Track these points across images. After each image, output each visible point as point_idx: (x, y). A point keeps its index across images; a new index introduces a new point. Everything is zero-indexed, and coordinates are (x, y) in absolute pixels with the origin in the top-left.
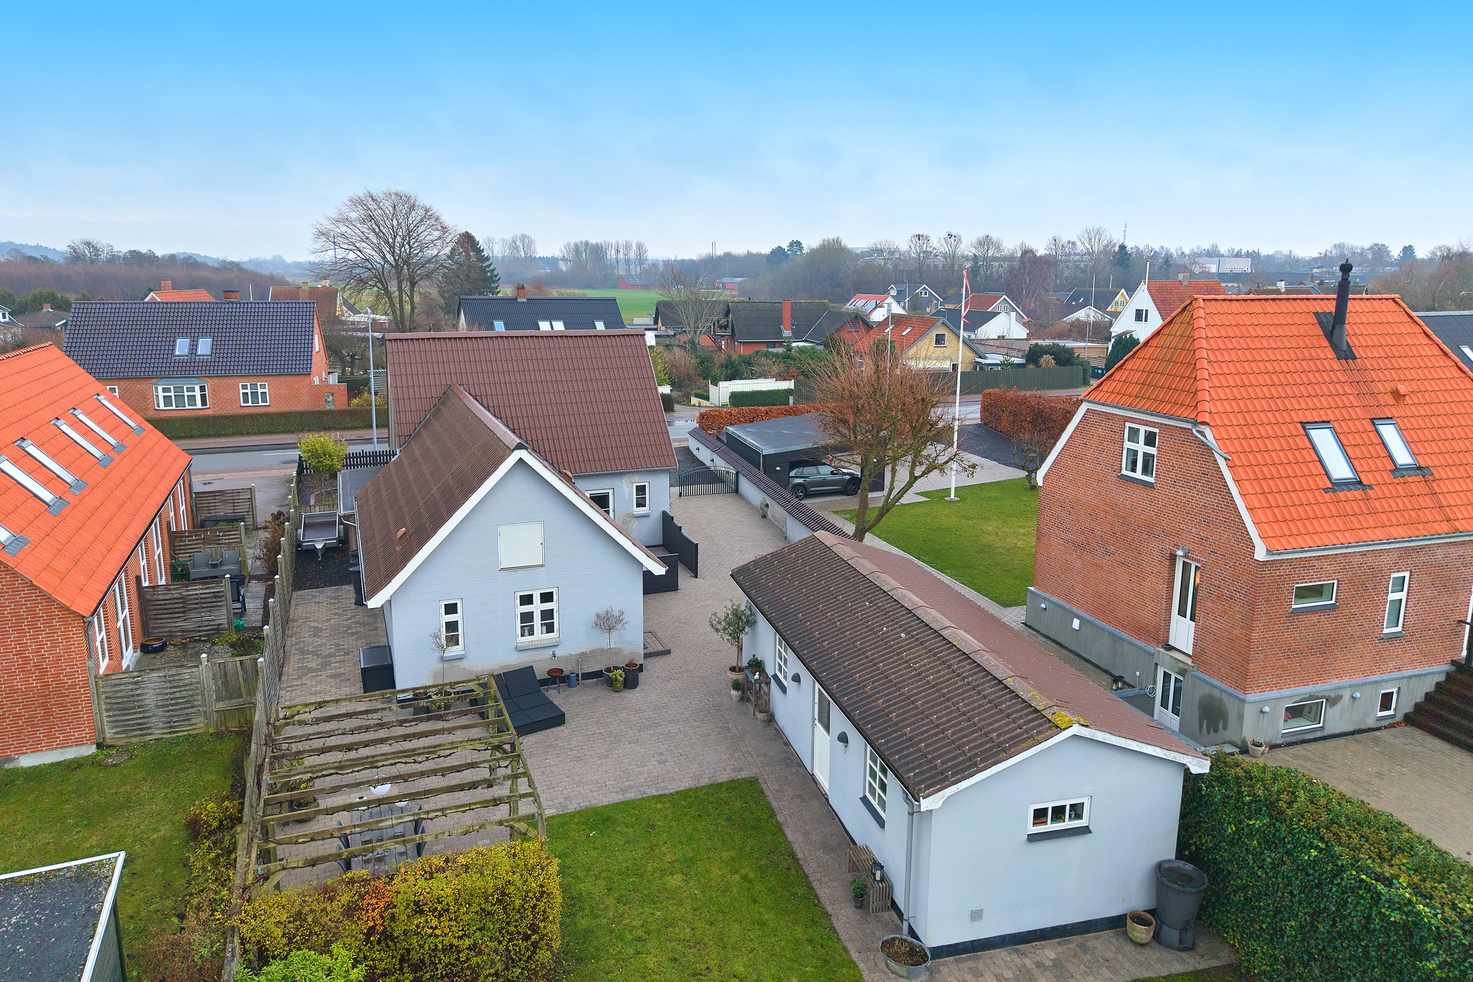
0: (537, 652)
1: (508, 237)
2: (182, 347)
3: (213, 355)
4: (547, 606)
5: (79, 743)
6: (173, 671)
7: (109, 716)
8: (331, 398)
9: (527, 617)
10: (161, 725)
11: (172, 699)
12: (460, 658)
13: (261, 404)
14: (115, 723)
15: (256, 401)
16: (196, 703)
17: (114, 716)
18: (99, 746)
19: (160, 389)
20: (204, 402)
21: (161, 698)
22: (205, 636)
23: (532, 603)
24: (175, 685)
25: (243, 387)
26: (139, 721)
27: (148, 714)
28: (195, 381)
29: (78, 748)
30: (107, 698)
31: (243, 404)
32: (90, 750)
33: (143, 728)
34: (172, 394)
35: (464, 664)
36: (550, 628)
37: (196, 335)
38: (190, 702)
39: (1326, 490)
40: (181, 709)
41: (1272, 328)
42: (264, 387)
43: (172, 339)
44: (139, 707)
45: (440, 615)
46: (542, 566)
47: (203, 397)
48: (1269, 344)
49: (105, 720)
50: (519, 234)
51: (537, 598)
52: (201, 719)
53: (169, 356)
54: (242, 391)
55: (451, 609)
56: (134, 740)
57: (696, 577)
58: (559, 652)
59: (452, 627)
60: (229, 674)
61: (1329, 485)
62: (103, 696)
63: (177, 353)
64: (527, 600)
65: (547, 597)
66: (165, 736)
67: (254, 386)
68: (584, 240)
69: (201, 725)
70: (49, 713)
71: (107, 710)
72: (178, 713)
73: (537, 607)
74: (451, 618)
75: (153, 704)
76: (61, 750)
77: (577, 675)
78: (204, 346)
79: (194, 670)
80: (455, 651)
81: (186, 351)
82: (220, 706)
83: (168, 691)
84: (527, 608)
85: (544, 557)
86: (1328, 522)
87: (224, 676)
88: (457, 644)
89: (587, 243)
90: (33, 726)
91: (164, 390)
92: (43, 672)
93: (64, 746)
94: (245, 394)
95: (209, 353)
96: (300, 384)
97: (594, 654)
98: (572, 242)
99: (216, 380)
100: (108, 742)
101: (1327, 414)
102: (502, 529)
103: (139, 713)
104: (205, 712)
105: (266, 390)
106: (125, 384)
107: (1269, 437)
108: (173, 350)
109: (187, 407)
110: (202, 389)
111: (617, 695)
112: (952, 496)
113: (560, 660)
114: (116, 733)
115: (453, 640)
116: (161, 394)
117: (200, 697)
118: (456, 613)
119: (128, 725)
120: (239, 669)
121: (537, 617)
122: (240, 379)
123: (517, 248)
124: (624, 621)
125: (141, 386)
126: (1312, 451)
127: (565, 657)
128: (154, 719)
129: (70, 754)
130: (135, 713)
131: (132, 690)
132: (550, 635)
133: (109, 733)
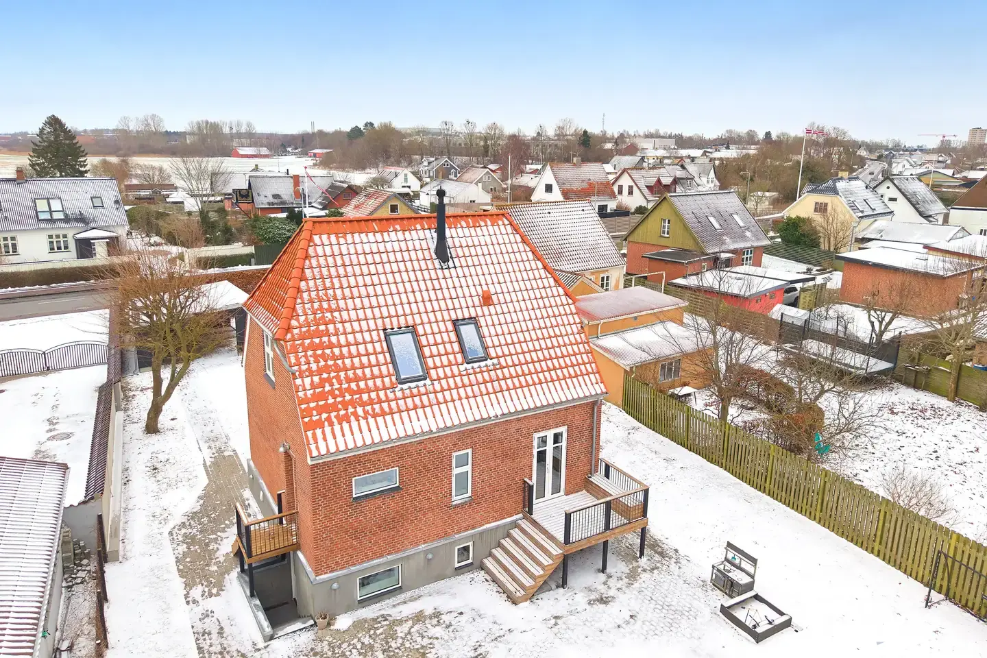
1: (141, 117)
39: (392, 389)
89: (207, 122)
98: (195, 121)
123: (148, 125)
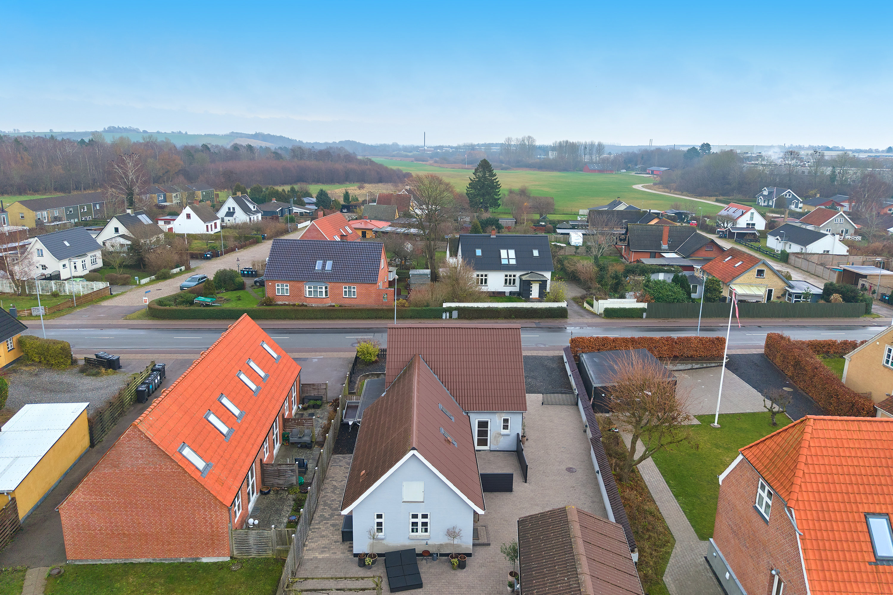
0: (418, 541)
2: (319, 265)
3: (333, 270)
4: (425, 520)
5: (224, 555)
6: (261, 531)
7: (236, 546)
8: (386, 296)
9: (415, 524)
10: (255, 552)
11: (260, 542)
12: (383, 539)
13: (352, 297)
14: (238, 549)
15: (350, 295)
16: (269, 545)
17: (237, 546)
18: (231, 558)
19: (307, 287)
20: (326, 295)
21: (255, 541)
22: (286, 487)
23: (417, 518)
24: (261, 537)
25: (345, 288)
26: (247, 550)
27: (250, 547)
28: (323, 284)
29: (223, 557)
30: (235, 539)
31: (344, 296)
32: (228, 559)
33: (248, 552)
34: (312, 290)
35: (384, 542)
36: (426, 531)
37: (326, 259)
38: (266, 544)
39: (870, 563)
40: (263, 547)
41: (862, 442)
42: (355, 289)
43: (315, 261)
44: (247, 544)
45: (374, 519)
46: (423, 502)
47: (326, 292)
48: (856, 453)
49: (234, 547)
50: (527, 136)
51: (420, 516)
52: (271, 552)
53: (313, 270)
54: (344, 290)
55: (379, 516)
56: (245, 557)
57: (526, 482)
58: (429, 542)
59: (379, 524)
60: (282, 535)
61: (873, 560)
62: (234, 538)
63: (316, 268)
64: (415, 516)
65: (425, 516)
66: (256, 557)
67: (350, 288)
68: (565, 140)
69: (271, 554)
70: (213, 543)
71: (235, 544)
72: (262, 548)
73: (420, 520)
74: (379, 520)
75: (253, 543)
76: (217, 557)
77: (437, 554)
78: (329, 265)
79: (269, 531)
80: (381, 535)
81: (320, 268)
82: (278, 547)
83: (258, 539)
84: (415, 520)
85: (424, 498)
86: (864, 586)
87: (280, 535)
88: (382, 532)
89: (567, 142)
90: (208, 547)
91: (309, 288)
92: (212, 526)
93: (218, 556)
94: (345, 291)
95: (330, 269)
96: (372, 288)
97: (447, 545)
99: (333, 284)
100: (235, 556)
101: (887, 509)
102: (404, 483)
103: (247, 546)
104: (272, 549)
105: (355, 290)
106: (292, 283)
107: (837, 521)
108: (315, 267)
109: (319, 297)
110: (326, 288)
111: (453, 572)
112: (716, 424)
113: (430, 546)
114: (238, 553)
115: (380, 530)
116: (308, 290)
117: (271, 543)
118: (382, 518)
119: (243, 551)
120: (287, 534)
121: (420, 525)
122: (344, 284)
124: (461, 536)
125: (300, 285)
126: (867, 535)
127: (432, 545)
128: (252, 550)
129: (220, 559)
130: (246, 546)
131: (245, 537)
132: (426, 534)
133: (235, 553)
